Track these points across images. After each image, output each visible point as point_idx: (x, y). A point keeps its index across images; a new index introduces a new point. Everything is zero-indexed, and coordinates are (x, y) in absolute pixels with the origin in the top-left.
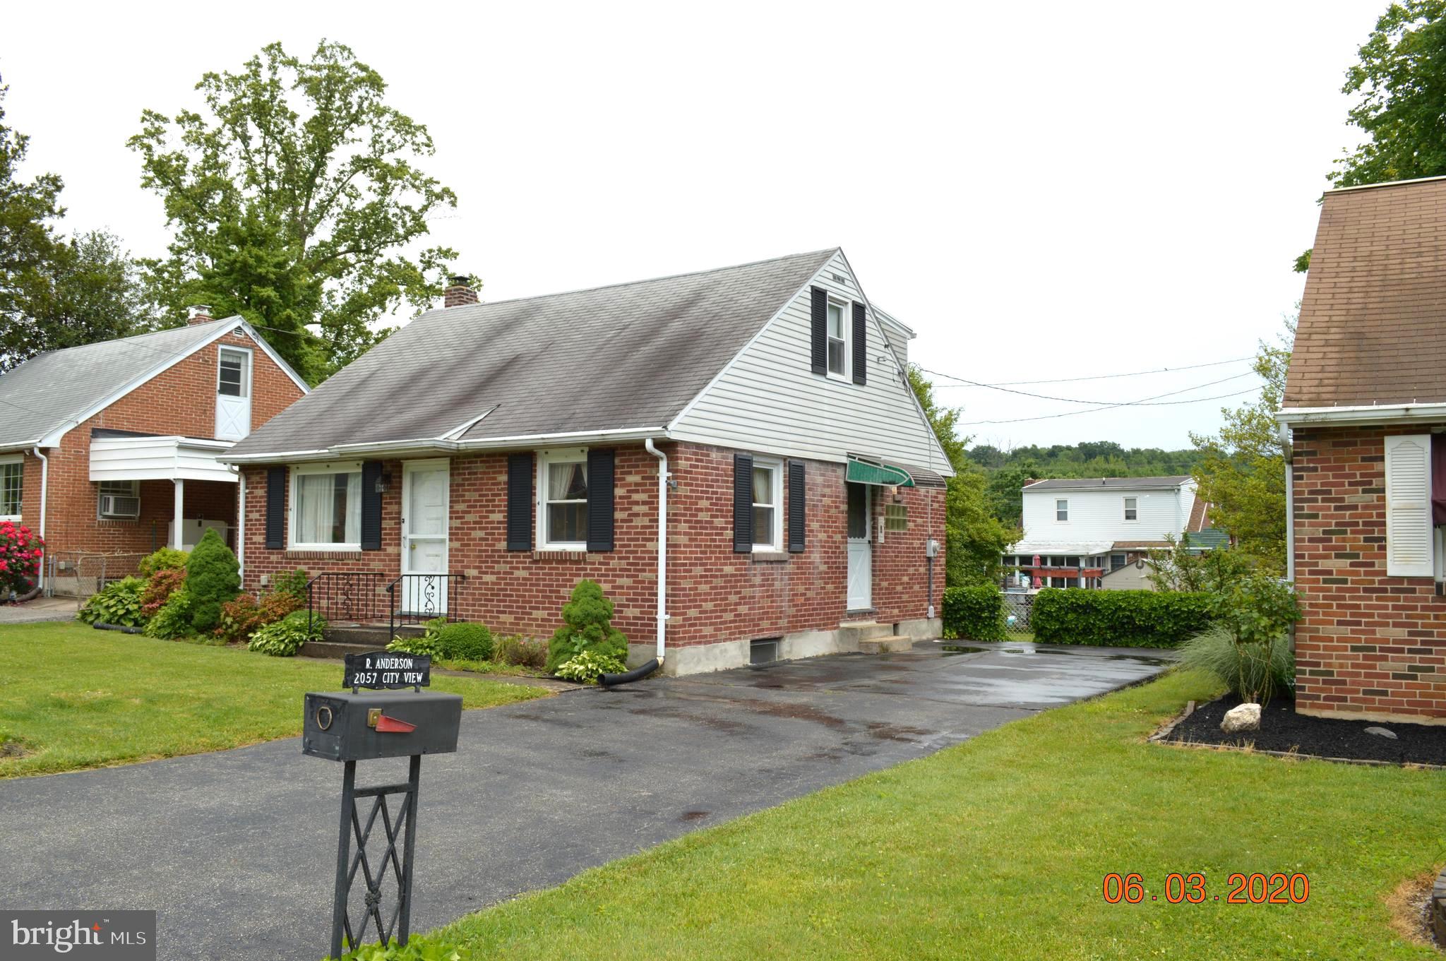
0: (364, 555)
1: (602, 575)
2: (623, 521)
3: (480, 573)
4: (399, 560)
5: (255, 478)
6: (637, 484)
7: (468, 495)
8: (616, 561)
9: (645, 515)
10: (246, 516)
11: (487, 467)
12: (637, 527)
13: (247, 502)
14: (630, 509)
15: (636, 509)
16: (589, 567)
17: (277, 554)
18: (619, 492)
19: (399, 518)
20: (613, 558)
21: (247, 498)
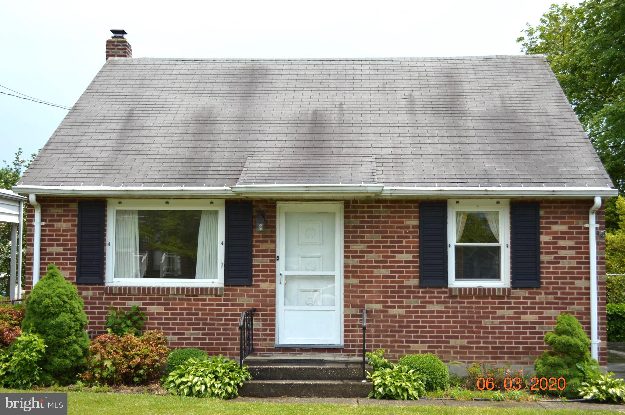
0: (225, 290)
1: (528, 308)
2: (548, 262)
3: (384, 307)
4: (274, 296)
5: (55, 211)
6: (563, 233)
7: (367, 237)
8: (543, 295)
9: (572, 258)
10: (41, 250)
11: (391, 212)
12: (564, 268)
13: (42, 235)
14: (557, 253)
15: (562, 253)
16: (513, 301)
17: (92, 289)
18: (544, 238)
19: (274, 256)
20: (541, 294)
21: (42, 231)
